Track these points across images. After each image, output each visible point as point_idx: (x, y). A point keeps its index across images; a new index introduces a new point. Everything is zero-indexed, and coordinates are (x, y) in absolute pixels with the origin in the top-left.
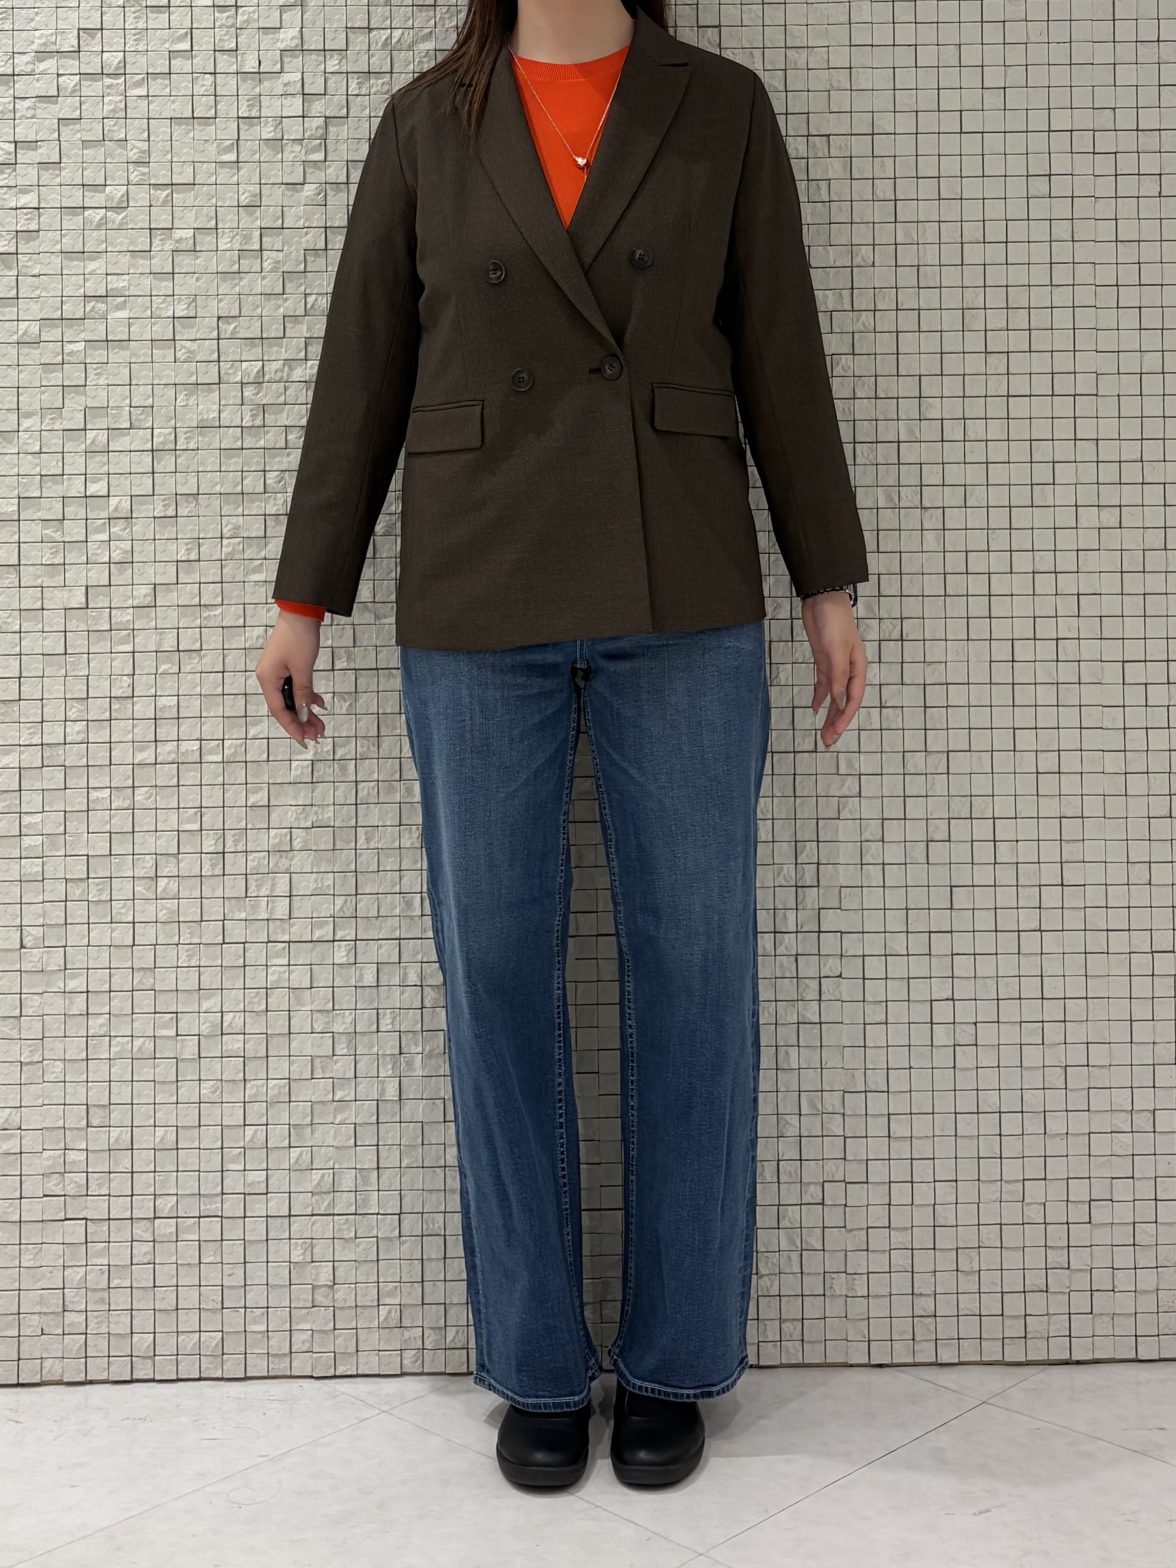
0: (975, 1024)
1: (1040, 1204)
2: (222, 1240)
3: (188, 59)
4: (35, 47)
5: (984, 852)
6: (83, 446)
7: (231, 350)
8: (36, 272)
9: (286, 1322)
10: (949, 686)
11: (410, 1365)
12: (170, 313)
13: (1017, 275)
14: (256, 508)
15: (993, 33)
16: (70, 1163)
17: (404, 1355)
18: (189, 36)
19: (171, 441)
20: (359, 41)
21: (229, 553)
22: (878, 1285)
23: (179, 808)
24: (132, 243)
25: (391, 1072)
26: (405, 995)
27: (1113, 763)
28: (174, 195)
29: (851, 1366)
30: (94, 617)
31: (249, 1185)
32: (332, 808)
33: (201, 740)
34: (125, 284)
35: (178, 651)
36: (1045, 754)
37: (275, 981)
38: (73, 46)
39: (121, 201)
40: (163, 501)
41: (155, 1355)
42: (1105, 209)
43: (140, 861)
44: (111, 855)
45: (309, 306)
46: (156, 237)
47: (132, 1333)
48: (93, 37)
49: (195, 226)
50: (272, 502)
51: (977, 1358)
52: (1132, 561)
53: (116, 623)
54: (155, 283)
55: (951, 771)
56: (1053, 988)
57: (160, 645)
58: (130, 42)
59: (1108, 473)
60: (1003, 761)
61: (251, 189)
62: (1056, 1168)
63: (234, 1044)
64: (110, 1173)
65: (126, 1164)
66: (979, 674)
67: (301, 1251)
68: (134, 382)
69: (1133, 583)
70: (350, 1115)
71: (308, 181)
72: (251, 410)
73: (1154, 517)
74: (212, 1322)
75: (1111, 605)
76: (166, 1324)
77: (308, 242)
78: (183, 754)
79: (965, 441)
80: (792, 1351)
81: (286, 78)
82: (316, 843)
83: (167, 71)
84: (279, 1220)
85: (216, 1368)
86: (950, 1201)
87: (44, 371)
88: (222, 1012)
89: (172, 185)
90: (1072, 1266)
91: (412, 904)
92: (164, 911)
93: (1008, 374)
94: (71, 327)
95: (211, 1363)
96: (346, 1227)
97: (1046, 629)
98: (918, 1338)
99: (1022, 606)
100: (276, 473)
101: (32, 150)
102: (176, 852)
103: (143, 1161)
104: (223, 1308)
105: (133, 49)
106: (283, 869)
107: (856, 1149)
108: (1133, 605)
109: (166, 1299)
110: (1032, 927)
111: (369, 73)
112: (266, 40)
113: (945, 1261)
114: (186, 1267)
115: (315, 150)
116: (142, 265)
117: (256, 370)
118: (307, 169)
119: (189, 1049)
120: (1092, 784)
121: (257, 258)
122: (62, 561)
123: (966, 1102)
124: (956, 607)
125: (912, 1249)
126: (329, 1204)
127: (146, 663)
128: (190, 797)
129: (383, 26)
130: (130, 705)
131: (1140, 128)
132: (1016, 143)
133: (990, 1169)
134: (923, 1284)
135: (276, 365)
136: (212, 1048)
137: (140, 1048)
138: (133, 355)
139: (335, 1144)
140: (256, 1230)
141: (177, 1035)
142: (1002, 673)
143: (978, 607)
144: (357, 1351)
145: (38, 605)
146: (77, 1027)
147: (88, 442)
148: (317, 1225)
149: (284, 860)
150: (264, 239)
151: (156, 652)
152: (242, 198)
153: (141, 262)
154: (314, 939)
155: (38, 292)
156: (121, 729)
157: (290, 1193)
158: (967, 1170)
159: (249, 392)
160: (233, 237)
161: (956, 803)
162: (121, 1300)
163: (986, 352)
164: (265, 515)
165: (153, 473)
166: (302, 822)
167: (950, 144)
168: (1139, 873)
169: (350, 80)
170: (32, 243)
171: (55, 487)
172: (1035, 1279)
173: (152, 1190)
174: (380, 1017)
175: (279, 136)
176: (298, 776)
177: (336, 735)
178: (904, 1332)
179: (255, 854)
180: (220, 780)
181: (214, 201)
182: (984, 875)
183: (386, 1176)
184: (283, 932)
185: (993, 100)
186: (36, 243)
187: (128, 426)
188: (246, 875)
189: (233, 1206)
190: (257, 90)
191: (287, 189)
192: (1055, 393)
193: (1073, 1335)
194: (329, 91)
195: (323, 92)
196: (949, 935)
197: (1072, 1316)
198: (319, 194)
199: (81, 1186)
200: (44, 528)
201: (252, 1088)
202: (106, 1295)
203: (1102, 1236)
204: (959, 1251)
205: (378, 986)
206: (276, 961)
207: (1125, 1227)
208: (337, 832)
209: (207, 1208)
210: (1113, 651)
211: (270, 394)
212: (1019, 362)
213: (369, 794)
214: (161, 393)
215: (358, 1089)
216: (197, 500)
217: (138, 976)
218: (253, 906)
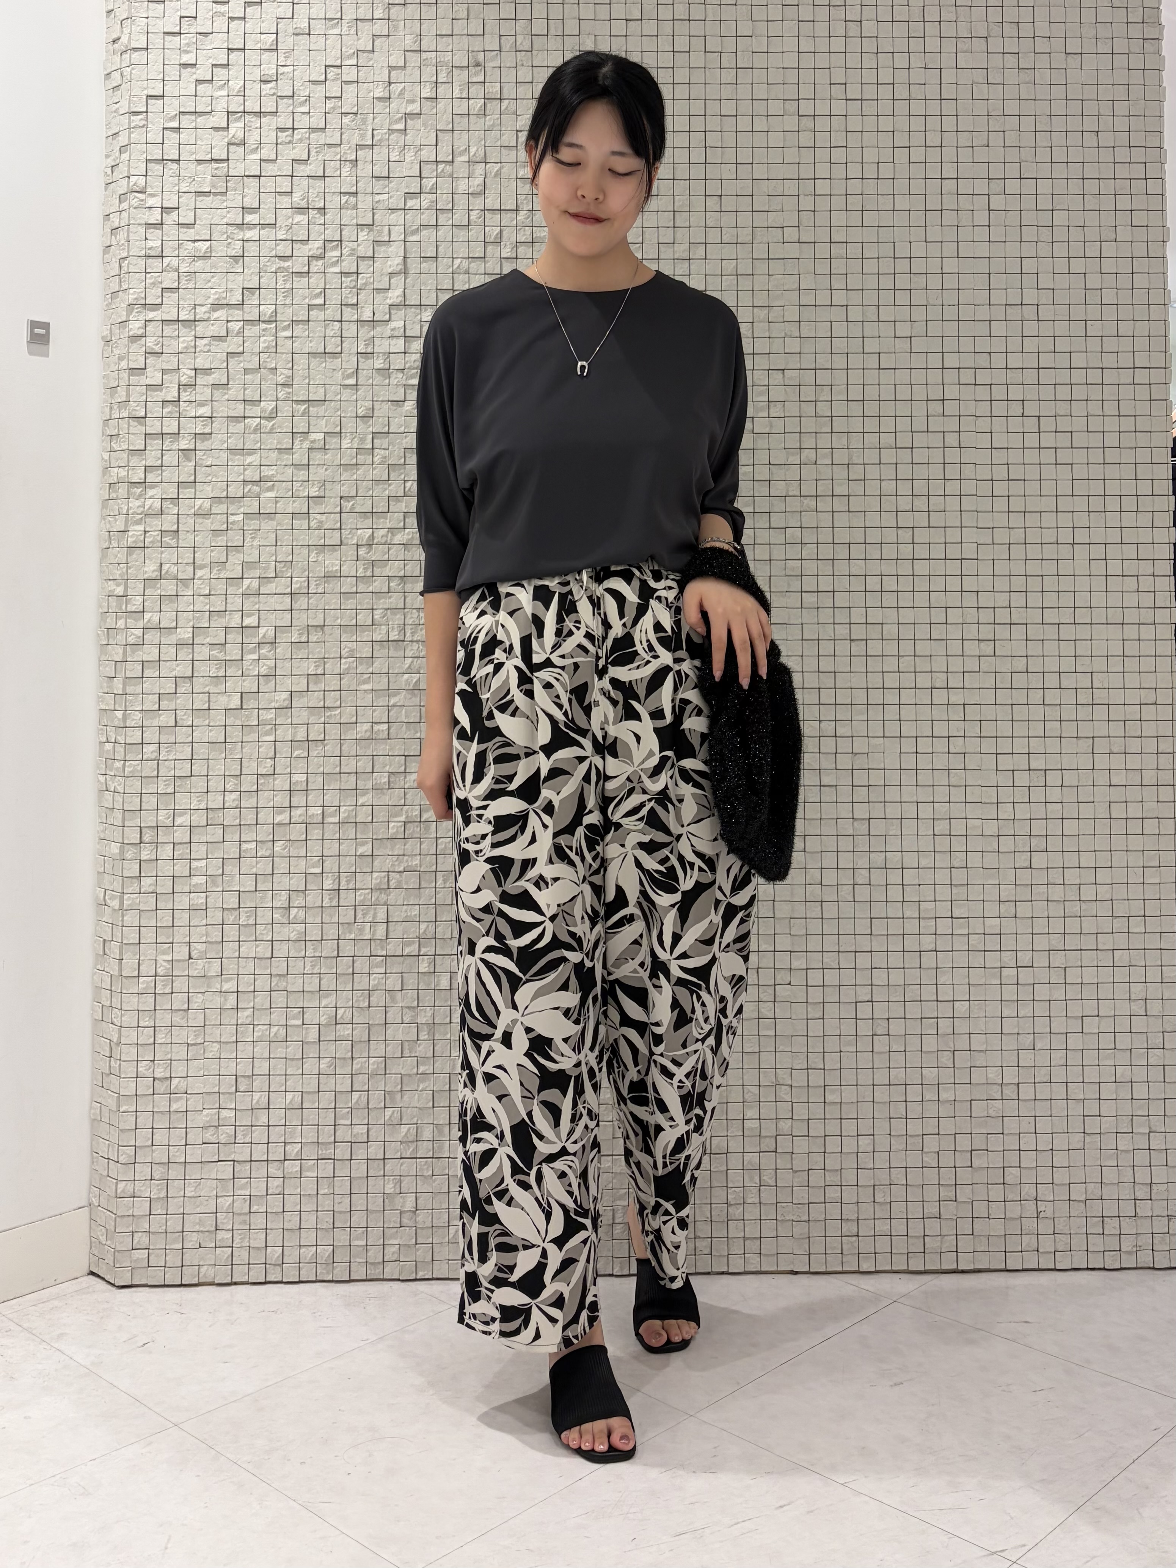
0: (888, 1019)
1: (935, 1152)
2: (334, 1177)
3: (321, 311)
4: (210, 301)
5: (895, 893)
6: (241, 590)
7: (350, 521)
8: (209, 463)
9: (381, 1238)
10: (870, 771)
12: (306, 494)
13: (921, 472)
14: (366, 636)
15: (902, 298)
16: (223, 1119)
18: (323, 294)
19: (305, 587)
21: (346, 669)
22: (816, 1212)
23: (307, 856)
24: (278, 443)
27: (991, 828)
28: (310, 409)
29: (796, 1273)
30: (247, 716)
31: (355, 1135)
32: (419, 857)
33: (324, 806)
34: (273, 472)
35: (308, 740)
36: (940, 821)
37: (375, 985)
38: (238, 301)
39: (271, 413)
40: (299, 630)
41: (283, 1263)
42: (983, 424)
43: (278, 895)
44: (256, 890)
45: (407, 489)
46: (297, 439)
47: (266, 1246)
48: (253, 294)
49: (325, 431)
50: (378, 631)
51: (888, 1268)
52: (1004, 681)
53: (262, 720)
54: (295, 472)
55: (871, 833)
56: (945, 993)
57: (294, 736)
58: (280, 298)
59: (986, 616)
60: (910, 827)
61: (366, 404)
62: (947, 1126)
63: (345, 1031)
64: (252, 1126)
65: (264, 1120)
66: (892, 761)
67: (392, 1186)
68: (279, 544)
69: (1004, 696)
70: (429, 1084)
71: (407, 398)
72: (364, 565)
73: (1019, 648)
74: (325, 1238)
75: (989, 712)
76: (292, 1240)
77: (407, 443)
78: (310, 816)
79: (882, 591)
80: (752, 1261)
81: (393, 324)
82: (407, 883)
83: (307, 319)
84: (376, 1162)
85: (328, 1273)
86: (868, 1150)
87: (213, 535)
88: (336, 1007)
89: (309, 401)
90: (958, 1200)
92: (295, 933)
93: (913, 543)
94: (233, 503)
95: (324, 1269)
96: (425, 1167)
97: (941, 729)
98: (845, 1252)
99: (925, 712)
100: (381, 611)
101: (207, 375)
102: (304, 889)
103: (277, 1117)
104: (334, 1227)
105: (282, 303)
106: (382, 902)
107: (801, 1112)
108: (1003, 713)
109: (292, 1221)
110: (930, 949)
112: (379, 298)
113: (866, 1195)
114: (307, 1197)
116: (286, 459)
117: (367, 536)
119: (312, 1035)
120: (975, 844)
121: (369, 455)
122: (224, 674)
123: (881, 1077)
124: (875, 713)
125: (841, 1186)
126: (413, 1150)
127: (284, 750)
128: (315, 849)
130: (271, 780)
131: (1009, 367)
132: (919, 377)
133: (898, 1127)
134: (850, 1212)
135: (382, 532)
136: (329, 1034)
137: (276, 1034)
138: (279, 524)
139: (418, 1106)
140: (360, 1169)
141: (303, 1024)
142: (909, 761)
143: (891, 713)
144: (433, 1260)
145: (206, 706)
146: (229, 1018)
147: (245, 587)
148: (404, 1165)
149: (383, 895)
150: (375, 441)
151: (292, 741)
152: (359, 411)
153: (286, 456)
154: (405, 954)
155: (210, 478)
156: (264, 799)
157: (385, 1142)
158: (882, 1127)
159: (362, 552)
160: (352, 440)
161: (875, 857)
162: (258, 1221)
163: (897, 527)
164: (373, 641)
165: (292, 610)
166: (397, 868)
167: (872, 377)
168: (1008, 909)
170: (206, 442)
171: (220, 620)
172: (931, 1209)
173: (283, 1139)
175: (387, 366)
176: (394, 833)
178: (835, 1248)
179: (362, 891)
180: (337, 836)
181: (339, 413)
182: (895, 910)
184: (382, 948)
185: (902, 345)
186: (210, 442)
187: (274, 576)
188: (355, 906)
189: (342, 1152)
190: (372, 333)
192: (947, 557)
193: (959, 1251)
196: (870, 954)
197: (959, 1237)
199: (229, 1136)
200: (211, 650)
201: (357, 1064)
202: (247, 1217)
203: (980, 1177)
204: (876, 1187)
206: (376, 970)
207: (996, 1170)
208: (422, 875)
209: (323, 1153)
210: (988, 746)
211: (376, 554)
212: (921, 535)
213: (445, 847)
214: (298, 551)
215: (436, 1065)
216: (323, 630)
217: (275, 980)
218: (360, 929)
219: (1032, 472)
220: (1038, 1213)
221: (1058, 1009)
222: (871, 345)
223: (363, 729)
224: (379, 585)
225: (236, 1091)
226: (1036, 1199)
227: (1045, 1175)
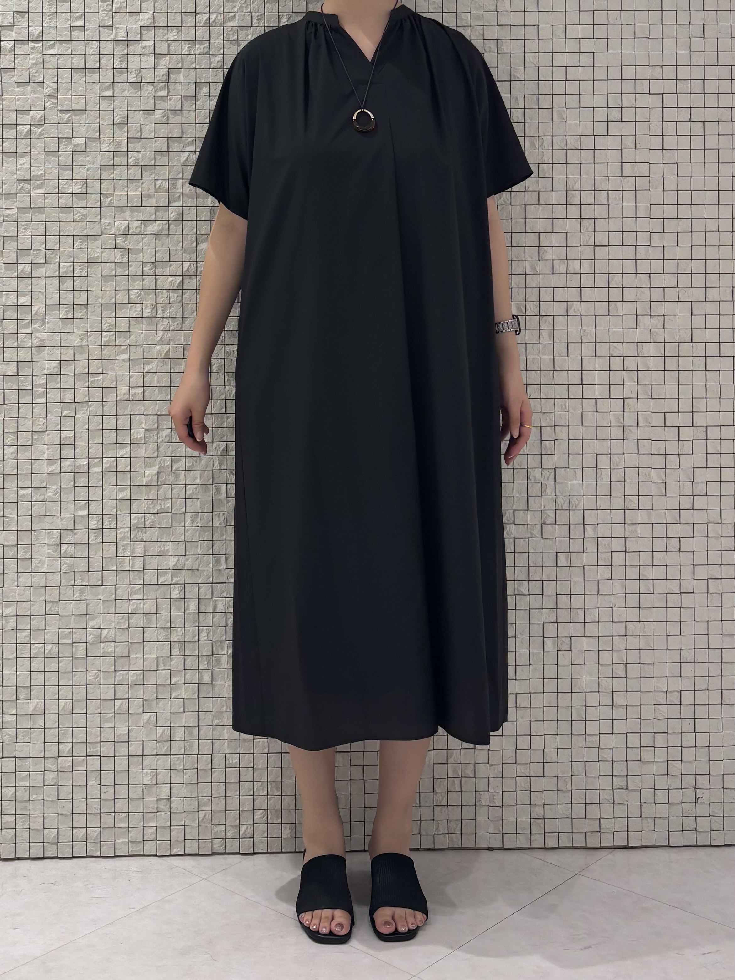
0: (570, 637)
1: (610, 748)
2: (101, 771)
3: (83, 32)
5: (577, 531)
6: (16, 274)
7: (108, 214)
9: (140, 822)
10: (556, 427)
11: (218, 848)
12: (71, 191)
13: (600, 170)
14: (124, 313)
15: (586, 18)
16: (6, 722)
17: (214, 842)
18: (83, 17)
19: (70, 271)
20: (190, 21)
21: (107, 341)
22: (509, 799)
23: (74, 501)
24: (46, 146)
25: (206, 666)
26: (216, 618)
27: (658, 476)
28: (73, 117)
29: (492, 849)
30: (22, 381)
31: (118, 736)
32: (170, 501)
33: (89, 458)
34: (42, 172)
35: (75, 402)
36: (616, 470)
37: (134, 609)
38: (10, 23)
39: (39, 121)
40: (66, 308)
41: (58, 842)
42: (656, 128)
43: (51, 534)
44: (32, 530)
45: (157, 187)
46: (62, 144)
47: (44, 828)
48: (23, 17)
49: (87, 136)
50: (133, 310)
51: (569, 845)
52: (671, 350)
53: (36, 385)
54: (61, 171)
55: (557, 480)
56: (619, 615)
57: (63, 399)
58: (46, 20)
59: (657, 294)
60: (590, 474)
61: (122, 113)
62: (620, 727)
63: (109, 648)
64: (30, 728)
65: (40, 723)
66: (575, 420)
67: (150, 778)
68: (47, 234)
69: (671, 364)
70: (180, 692)
71: (157, 108)
72: (121, 252)
73: (684, 321)
74: (94, 822)
75: (657, 377)
76: (65, 823)
77: (157, 146)
78: (77, 466)
79: (567, 274)
80: (455, 840)
81: (144, 43)
82: (160, 523)
83: (69, 39)
84: (137, 758)
85: (97, 850)
86: (553, 747)
88: (101, 628)
89: (72, 110)
90: (630, 788)
91: (220, 561)
92: (65, 565)
93: (594, 232)
94: (7, 199)
95: (93, 847)
96: (178, 762)
97: (617, 392)
98: (533, 832)
99: (603, 377)
100: (137, 291)
102: (73, 528)
103: (51, 720)
104: (101, 813)
105: (48, 25)
106: (139, 539)
108: (671, 377)
109: (66, 807)
110: (606, 578)
111: (196, 41)
112: (132, 20)
113: (551, 784)
114: (78, 788)
115: (161, 89)
116: (53, 161)
117: (124, 226)
118: (156, 101)
119: (81, 651)
120: (645, 489)
121: (124, 157)
122: (2, 346)
123: (564, 686)
124: (561, 378)
125: (530, 777)
126: (168, 748)
127: (55, 410)
128: (82, 494)
129: (205, 12)
130: (44, 436)
131: (678, 78)
133: (579, 727)
134: (537, 798)
135: (136, 224)
136: (95, 651)
137: (50, 651)
138: (47, 217)
139: (171, 711)
140: (122, 764)
141: (73, 643)
142: (589, 419)
143: (575, 378)
144: (185, 839)
147: (19, 271)
148: (160, 761)
149: (140, 533)
150: (129, 145)
151: (61, 403)
152: (116, 119)
153: (53, 158)
154: (159, 583)
156: (39, 451)
157: (143, 741)
158: (565, 728)
159: (119, 240)
160: (110, 144)
161: (560, 500)
162: (37, 807)
163: (581, 218)
164: (129, 317)
165: (59, 291)
166: (152, 510)
167: (559, 87)
168: (673, 544)
169: (183, 46)
172: (606, 796)
173: (57, 739)
174: (200, 632)
175: (139, 80)
176: (149, 481)
177: (173, 455)
178: (525, 828)
179: (122, 530)
180: (100, 483)
181: (98, 120)
182: (577, 545)
183: (203, 731)
184: (140, 578)
185: (586, 60)
187: (44, 262)
188: (116, 542)
190: (126, 51)
191: (145, 114)
192: (624, 245)
193: (629, 830)
194: (170, 52)
195: (167, 53)
196: (555, 582)
197: (629, 818)
198: (164, 116)
199: (11, 737)
201: (119, 675)
202: (28, 804)
203: (648, 769)
204: (559, 778)
205: (198, 613)
206: (135, 597)
207: (662, 764)
208: (173, 516)
209: (91, 750)
210: (658, 406)
211: (133, 241)
212: (601, 225)
213: (193, 492)
214: (64, 241)
215: (186, 677)
216: (87, 308)
217: (48, 606)
218: (121, 563)
219: (697, 170)
220: (697, 799)
221: (715, 628)
222: (559, 60)
223: (122, 392)
224: (135, 269)
225: (17, 700)
226: (695, 788)
227: (702, 768)
